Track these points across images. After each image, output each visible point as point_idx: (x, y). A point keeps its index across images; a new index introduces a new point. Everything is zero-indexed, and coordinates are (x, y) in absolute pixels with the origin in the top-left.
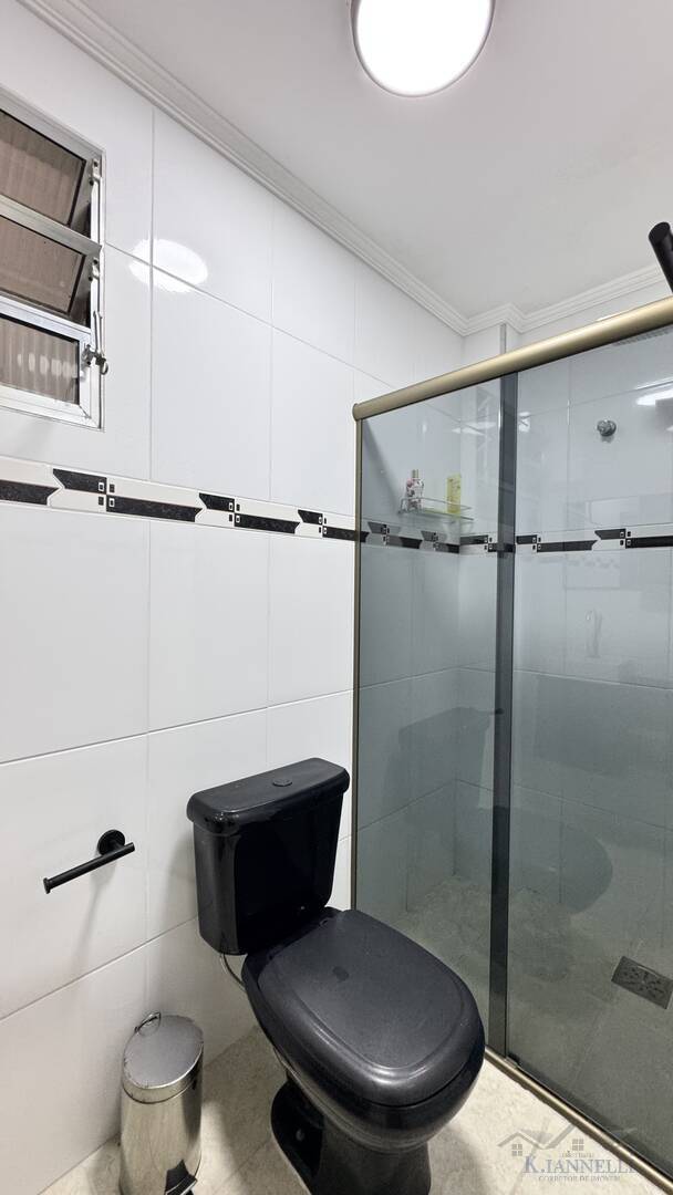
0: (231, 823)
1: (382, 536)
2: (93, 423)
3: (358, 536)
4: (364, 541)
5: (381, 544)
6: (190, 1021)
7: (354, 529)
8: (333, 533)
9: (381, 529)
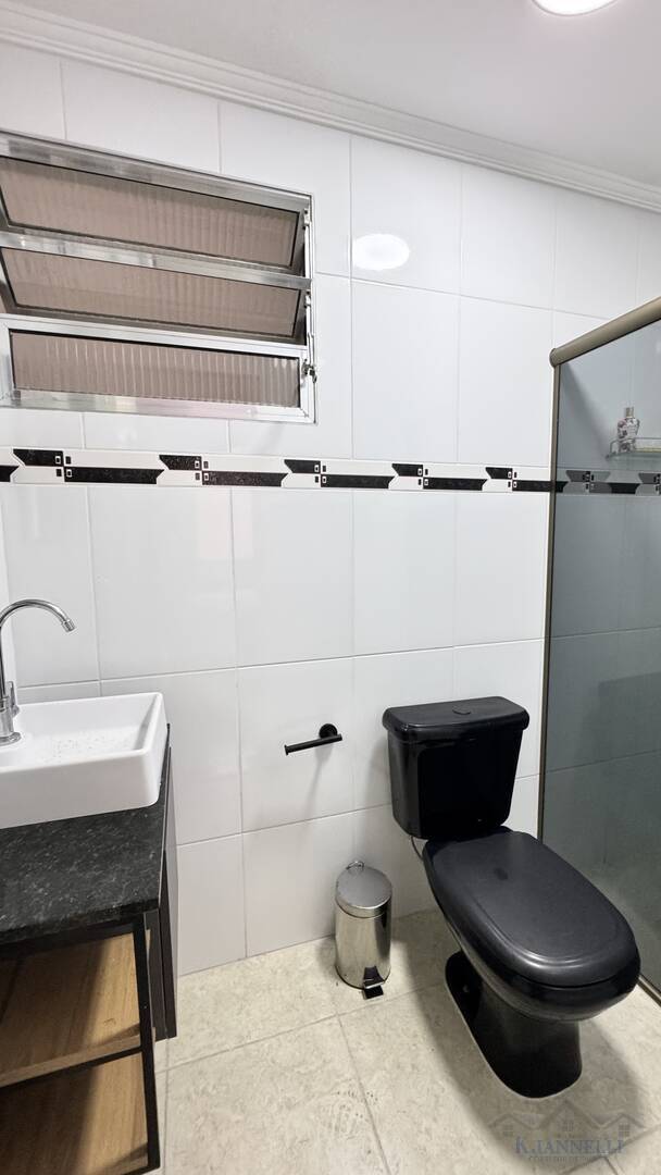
0: (414, 734)
1: (584, 484)
2: (311, 420)
3: (555, 487)
4: (561, 491)
5: (582, 492)
6: (384, 875)
7: (549, 480)
8: (524, 486)
9: (585, 477)
